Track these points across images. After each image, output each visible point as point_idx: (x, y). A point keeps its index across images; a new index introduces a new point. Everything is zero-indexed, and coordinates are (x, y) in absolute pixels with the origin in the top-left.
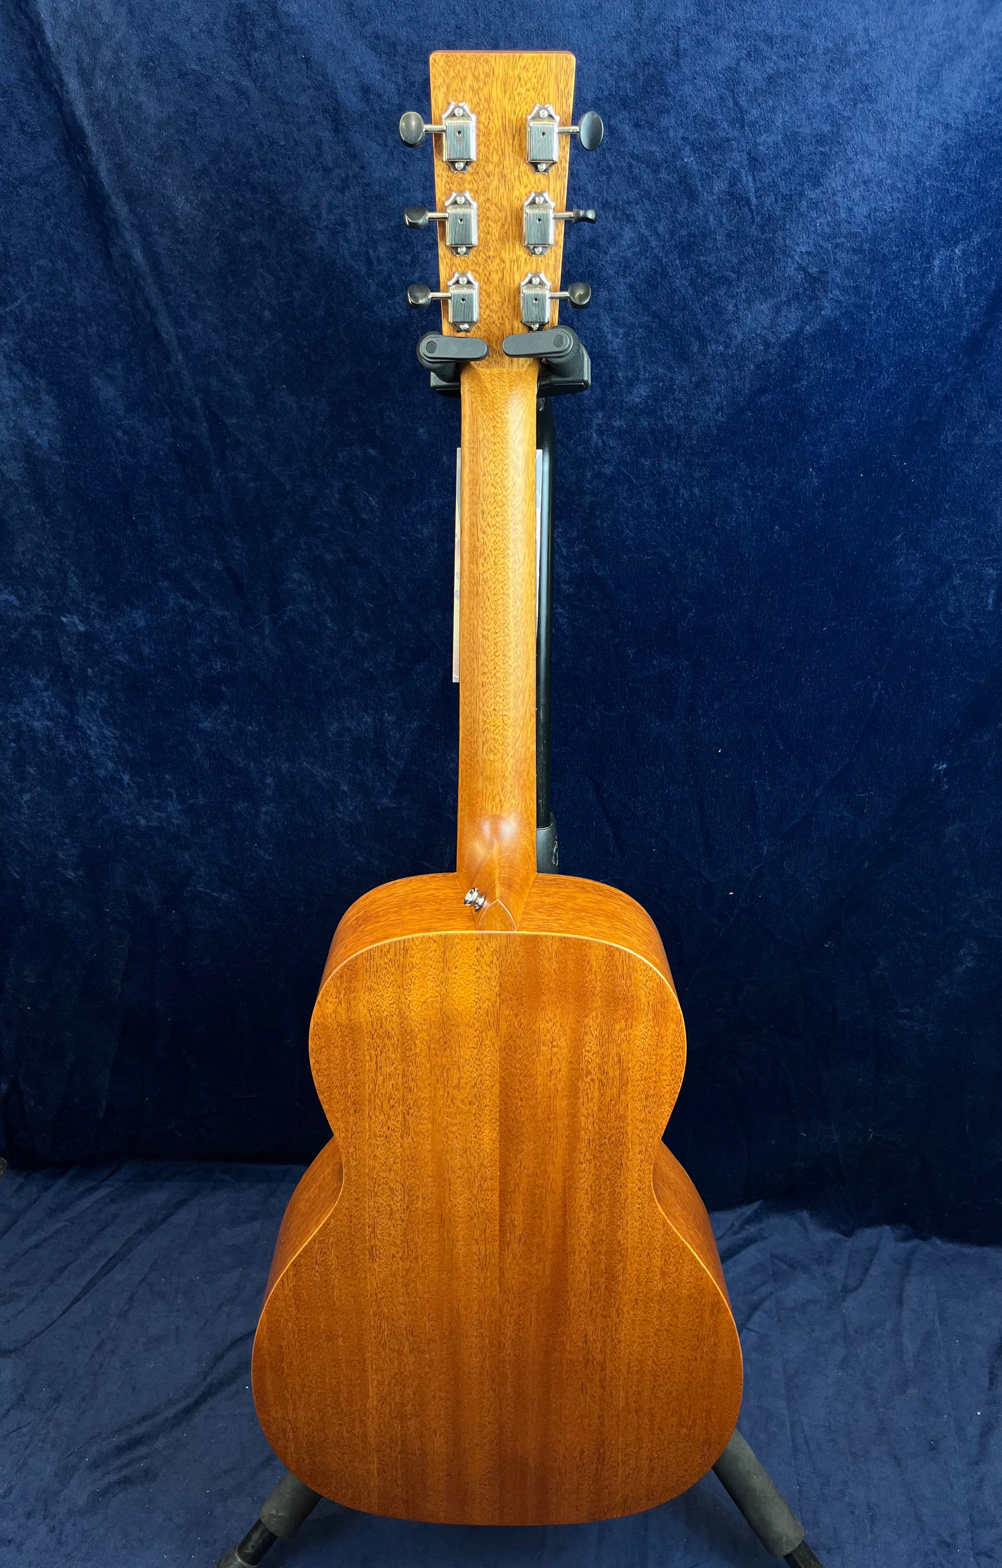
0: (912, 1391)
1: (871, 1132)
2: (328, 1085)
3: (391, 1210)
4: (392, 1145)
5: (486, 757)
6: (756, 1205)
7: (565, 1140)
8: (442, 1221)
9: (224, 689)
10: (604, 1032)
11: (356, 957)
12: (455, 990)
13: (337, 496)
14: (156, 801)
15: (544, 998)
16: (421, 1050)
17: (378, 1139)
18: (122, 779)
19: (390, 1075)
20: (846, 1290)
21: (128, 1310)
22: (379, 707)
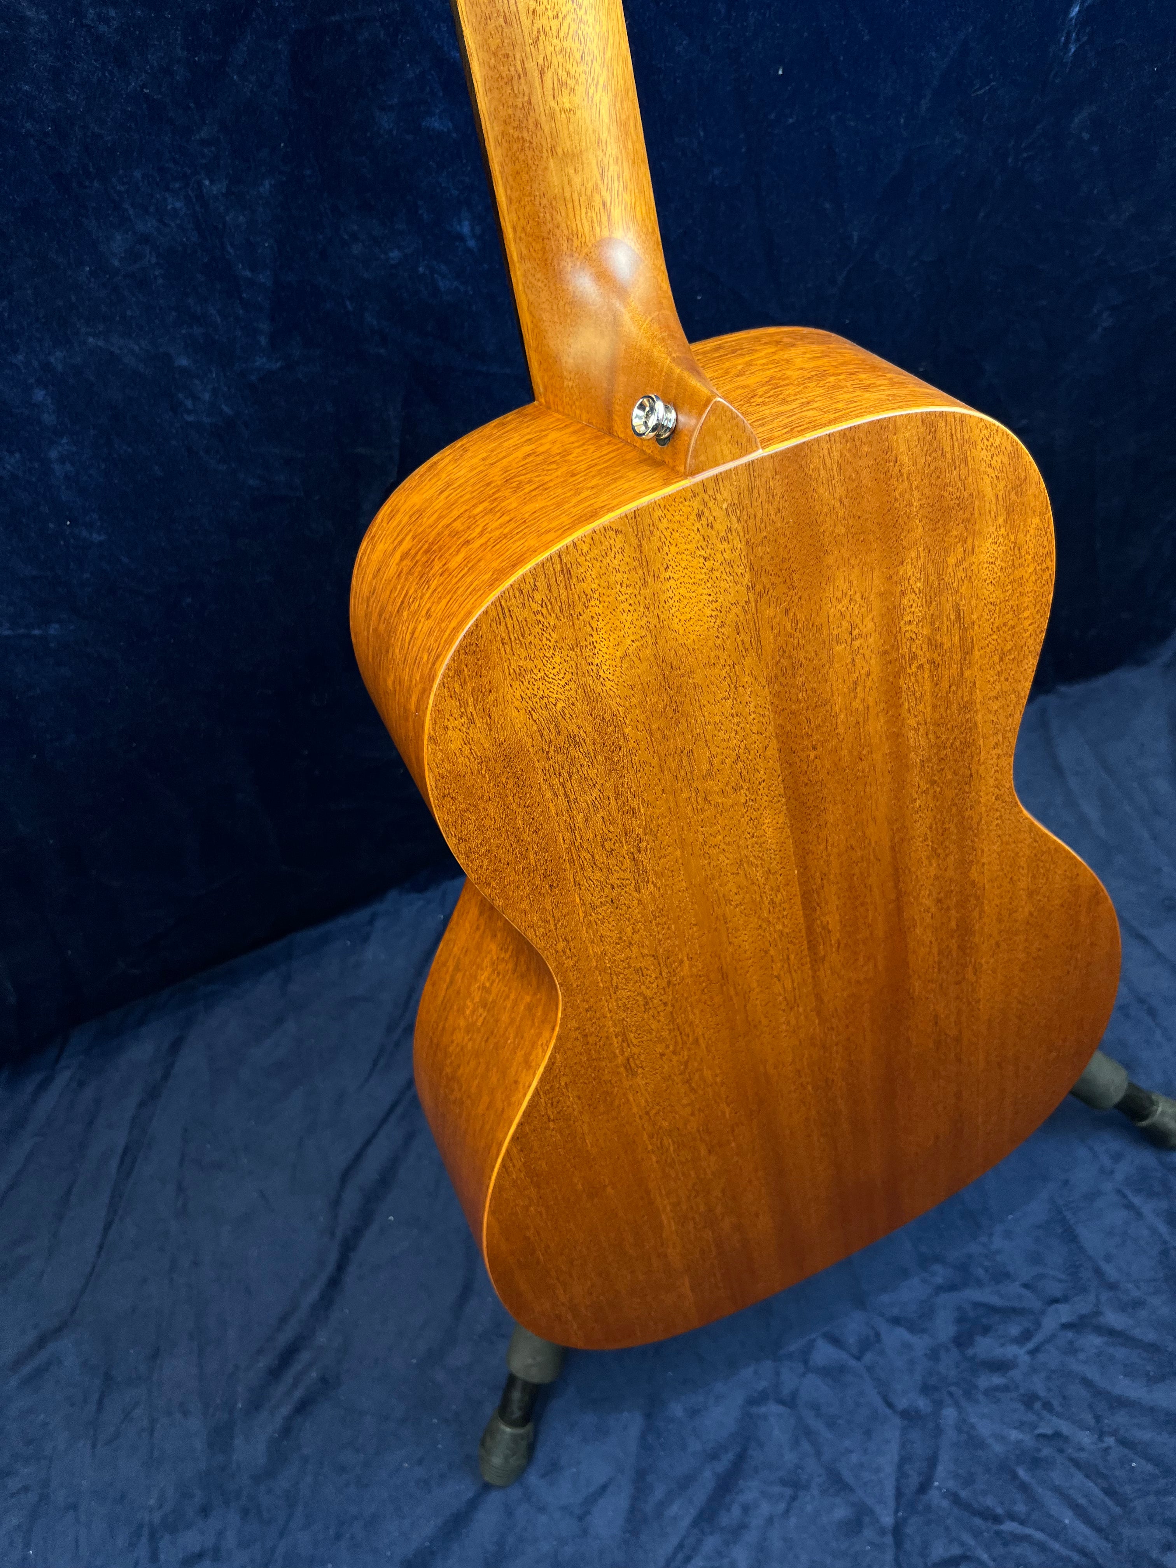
2: (491, 868)
3: (645, 998)
4: (624, 908)
5: (553, 104)
7: (888, 779)
8: (725, 976)
10: (931, 578)
11: (477, 625)
12: (674, 609)
15: (830, 560)
16: (636, 741)
17: (600, 910)
19: (594, 805)
21: (185, 1204)
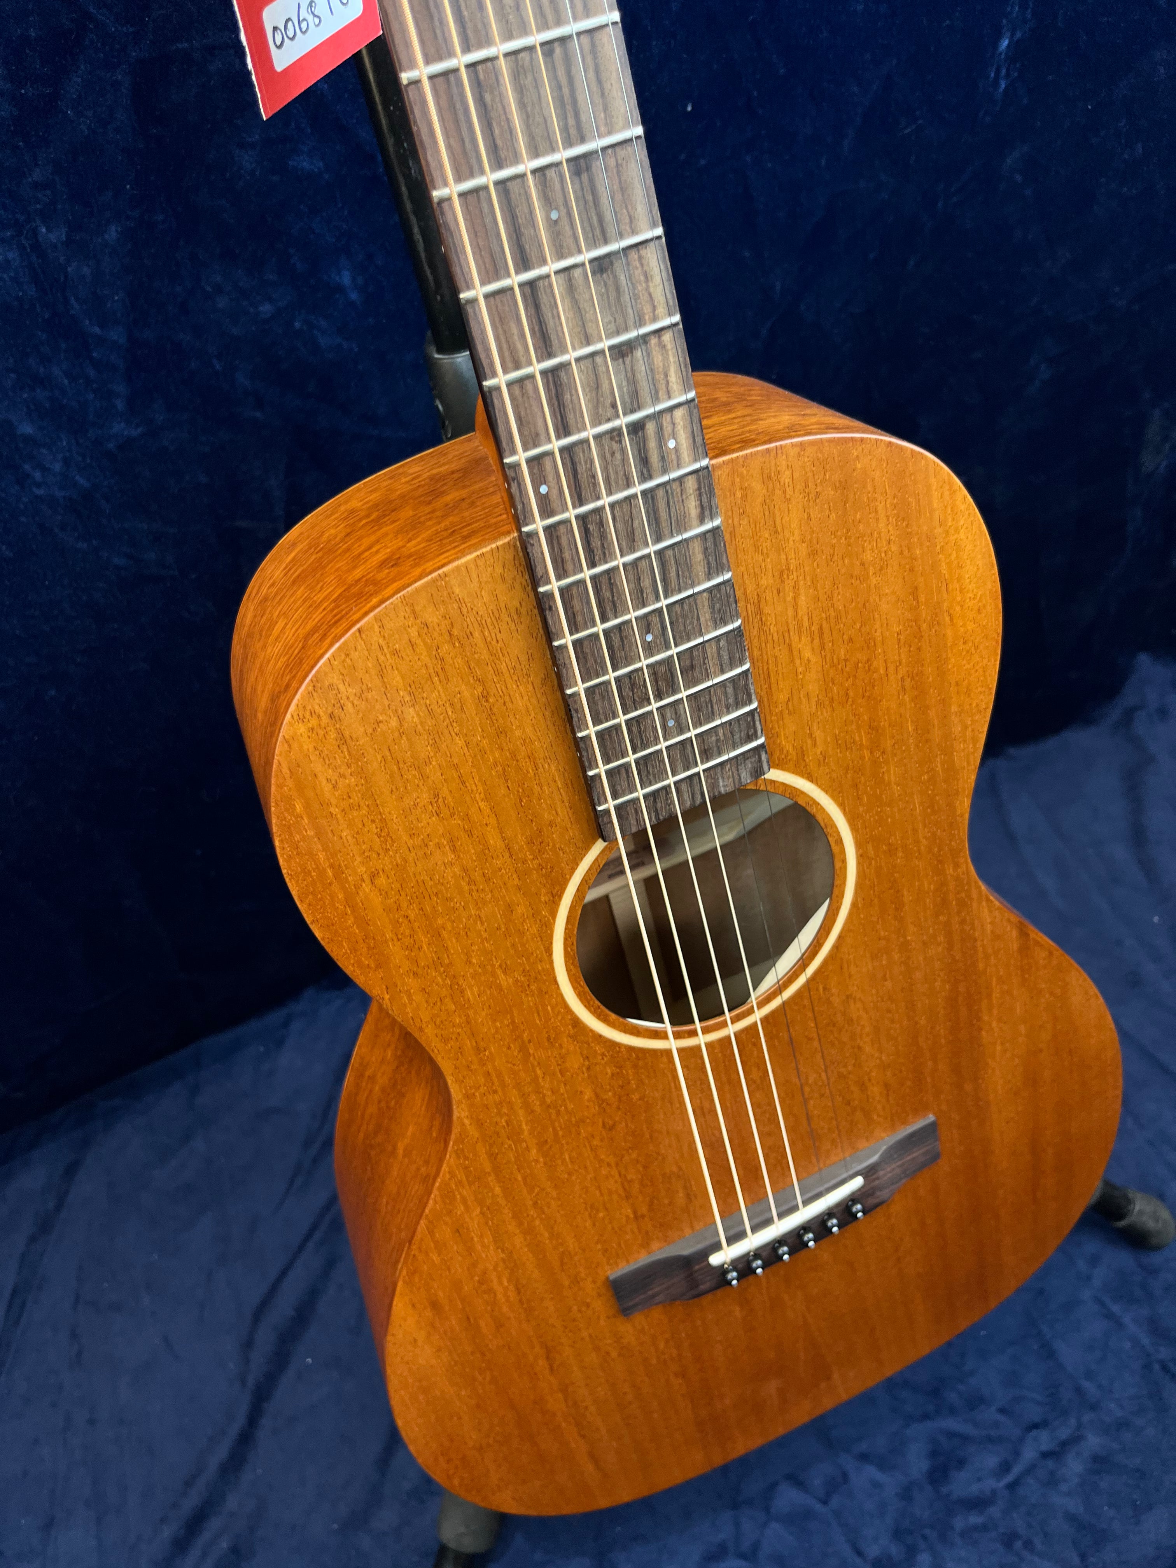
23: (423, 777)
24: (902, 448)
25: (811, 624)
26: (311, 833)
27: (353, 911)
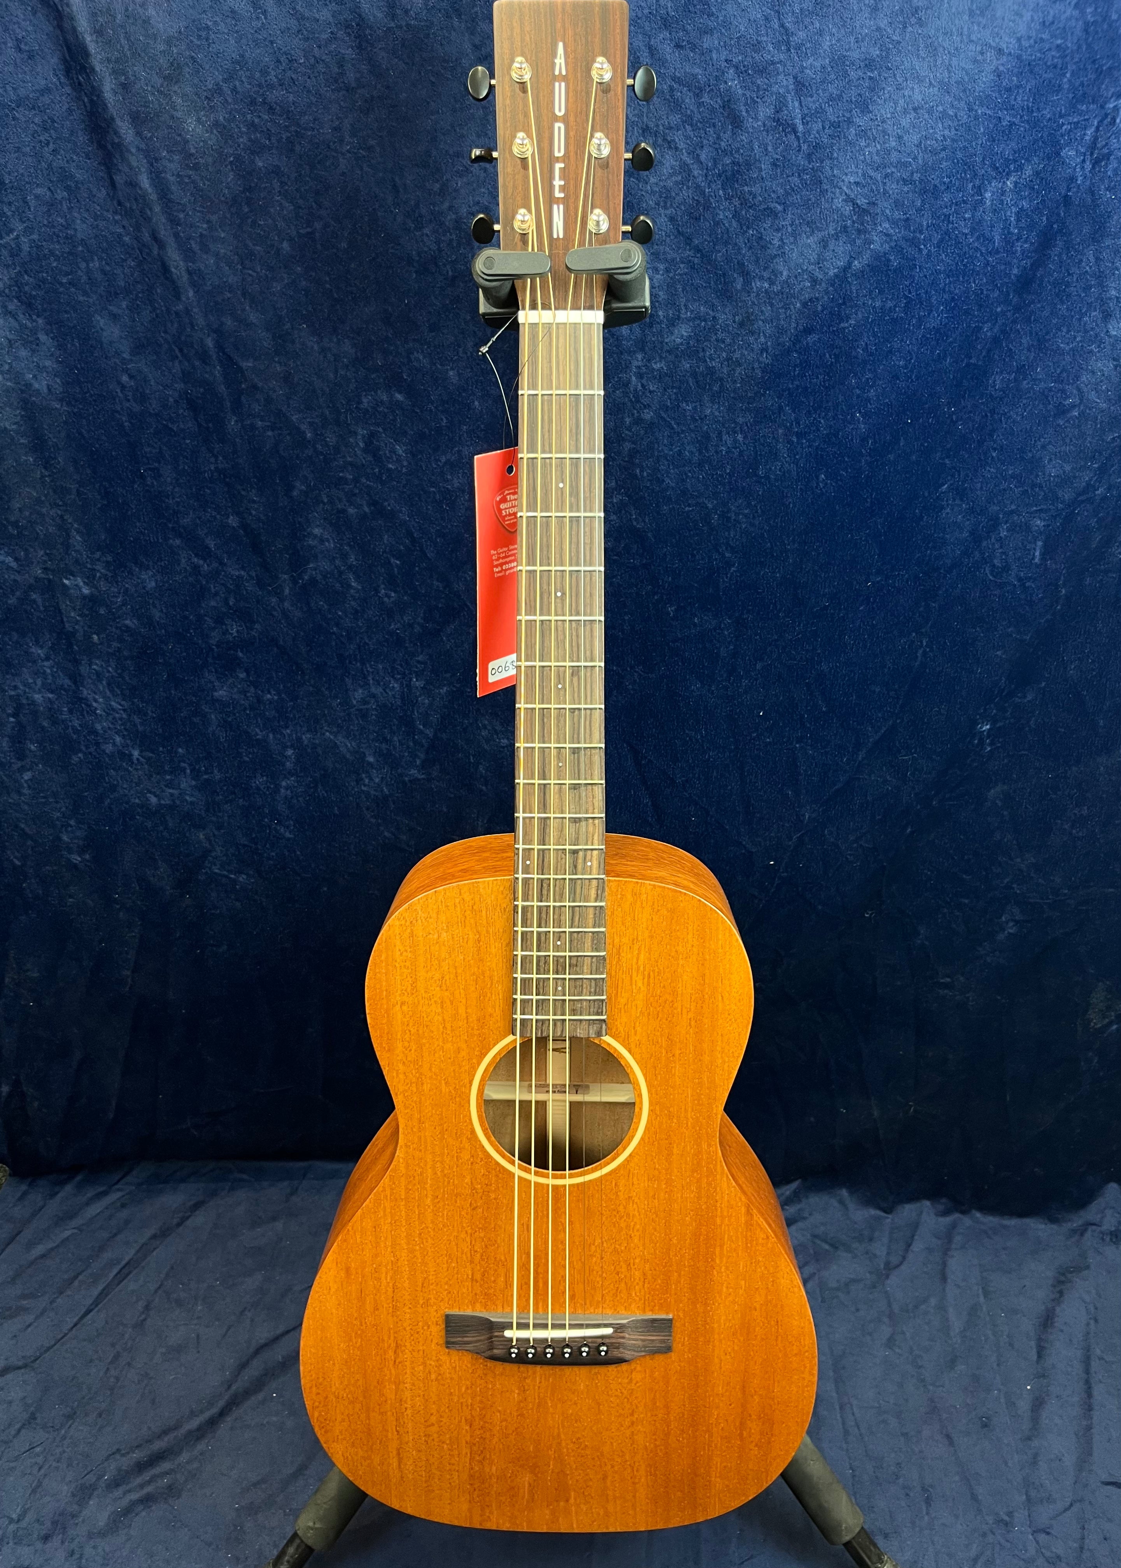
0: (961, 1367)
1: (911, 1106)
6: (794, 1185)
9: (240, 654)
13: (362, 445)
14: (168, 777)
18: (131, 755)
20: (889, 1267)
21: (145, 1320)
22: (407, 672)
23: (440, 966)
24: (705, 905)
25: (644, 970)
26: (384, 971)
27: (388, 1017)
